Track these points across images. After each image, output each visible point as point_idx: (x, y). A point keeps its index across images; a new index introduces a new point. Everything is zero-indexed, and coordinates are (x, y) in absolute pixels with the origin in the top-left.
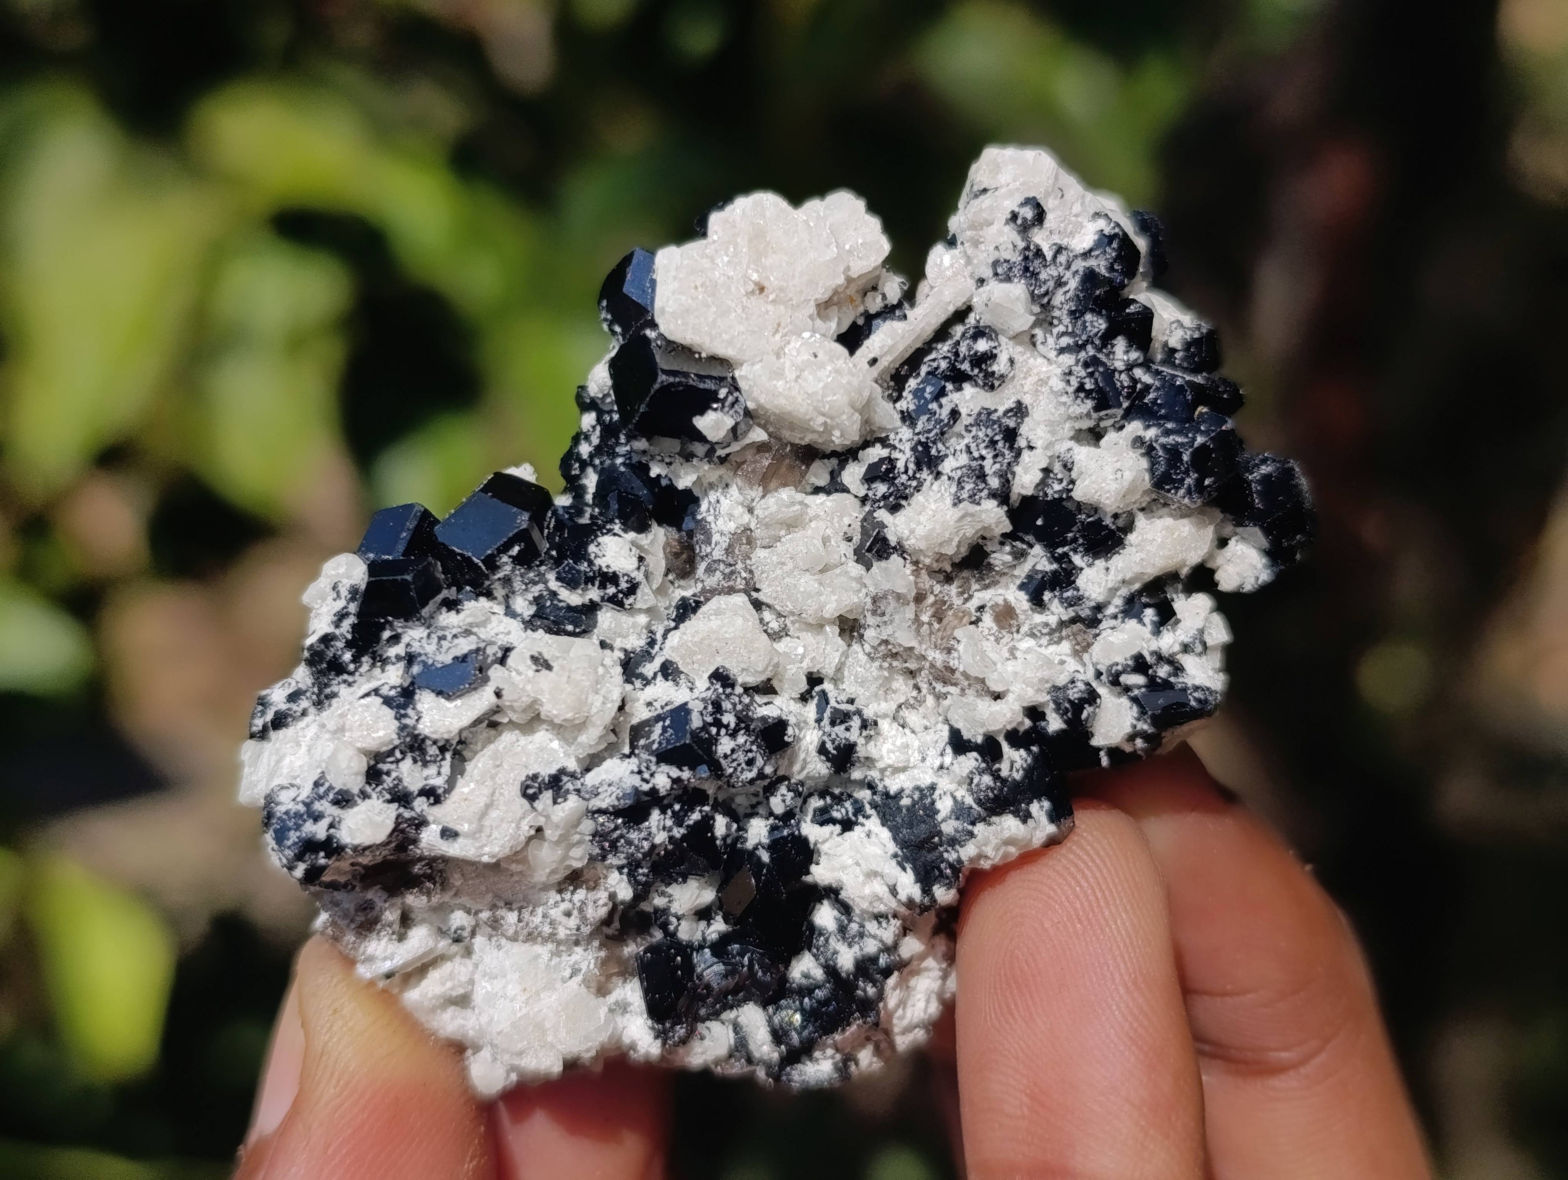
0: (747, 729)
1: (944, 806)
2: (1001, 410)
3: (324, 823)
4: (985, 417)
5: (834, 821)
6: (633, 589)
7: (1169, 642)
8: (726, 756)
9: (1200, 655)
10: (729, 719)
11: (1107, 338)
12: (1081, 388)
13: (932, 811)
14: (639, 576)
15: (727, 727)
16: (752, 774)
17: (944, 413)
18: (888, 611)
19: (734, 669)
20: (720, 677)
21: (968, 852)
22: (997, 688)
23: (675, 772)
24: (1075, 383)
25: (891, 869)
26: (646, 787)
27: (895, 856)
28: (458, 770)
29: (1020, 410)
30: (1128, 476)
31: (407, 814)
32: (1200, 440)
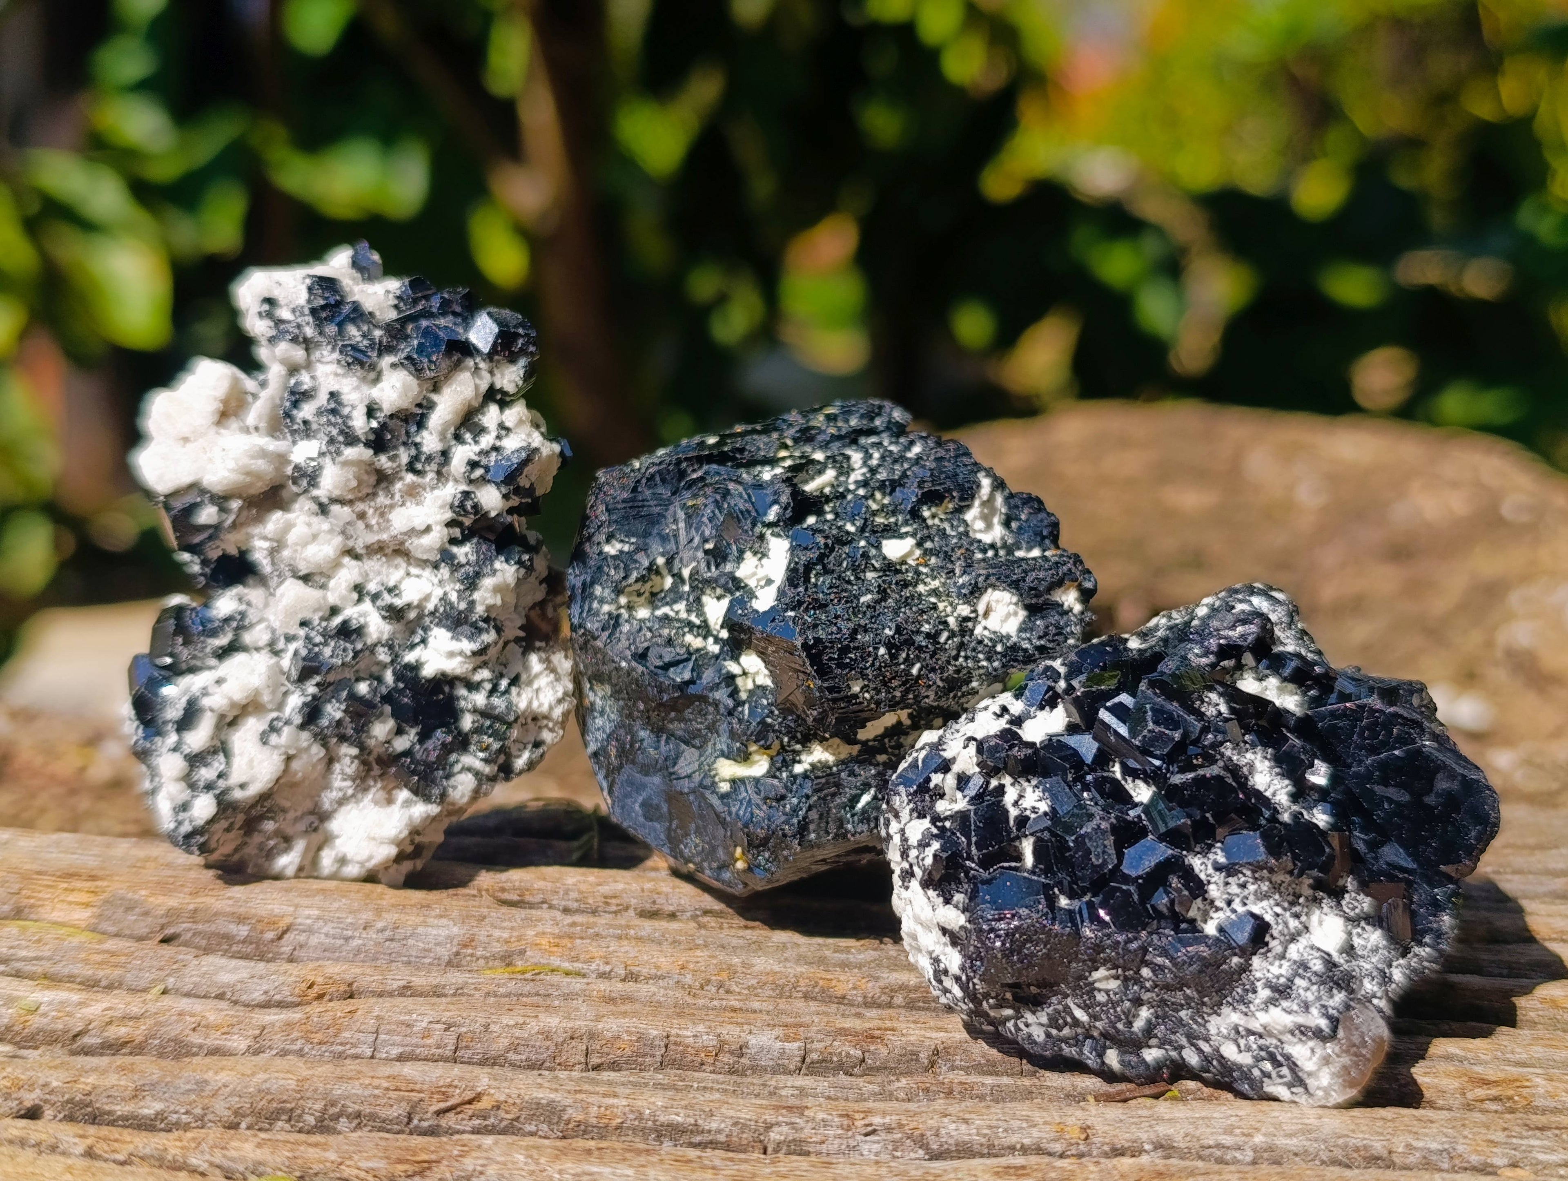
0: (330, 637)
1: (453, 597)
2: (325, 403)
3: (187, 823)
4: (319, 413)
5: (417, 644)
6: (243, 614)
7: (486, 441)
8: (332, 656)
9: (507, 435)
10: (319, 639)
11: (341, 332)
12: (349, 364)
13: (451, 604)
14: (243, 607)
15: (320, 643)
16: (351, 654)
17: (302, 427)
18: (352, 532)
19: (307, 615)
20: (303, 624)
21: (480, 609)
22: (423, 527)
23: (314, 682)
24: (343, 363)
25: (456, 646)
26: (310, 698)
27: (452, 638)
28: (227, 754)
29: (333, 395)
30: (398, 385)
31: (217, 792)
32: (416, 342)
